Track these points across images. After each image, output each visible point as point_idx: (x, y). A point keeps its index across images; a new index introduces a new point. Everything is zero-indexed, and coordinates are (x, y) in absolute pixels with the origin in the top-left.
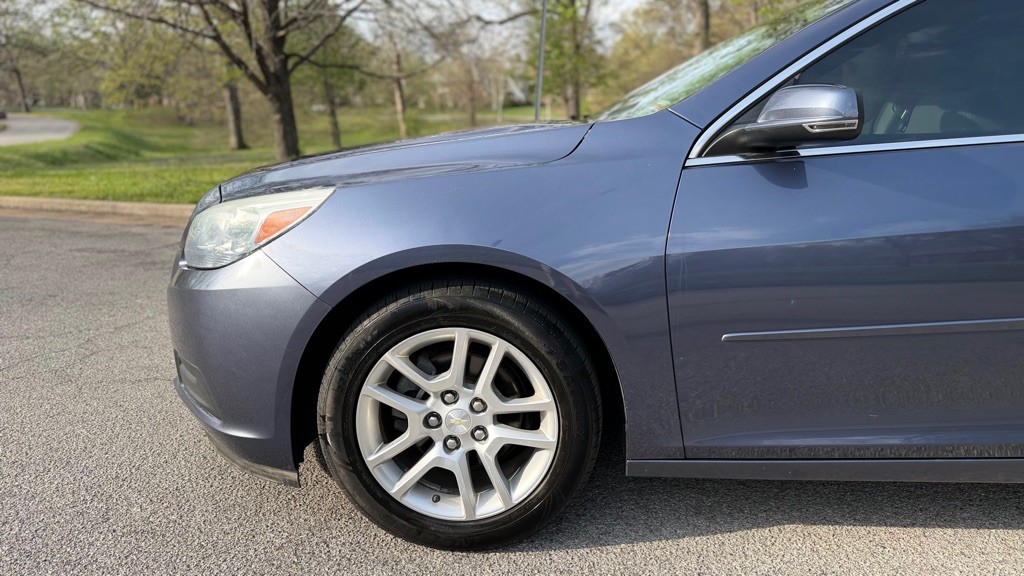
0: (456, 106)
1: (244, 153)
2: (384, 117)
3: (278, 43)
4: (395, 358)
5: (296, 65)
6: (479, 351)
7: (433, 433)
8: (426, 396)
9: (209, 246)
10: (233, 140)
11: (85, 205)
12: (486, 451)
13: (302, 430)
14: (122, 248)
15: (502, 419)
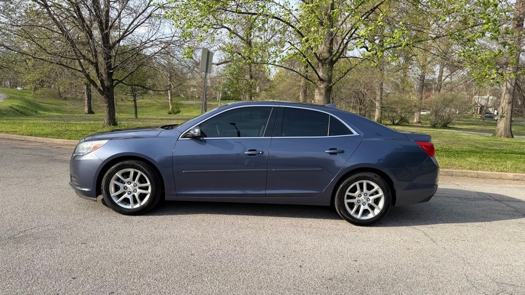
0: (199, 97)
1: (91, 115)
2: (163, 100)
3: (110, 75)
4: (118, 174)
5: (117, 84)
6: (135, 174)
7: (125, 191)
8: (125, 183)
9: (81, 151)
10: (86, 109)
11: (23, 137)
12: (136, 195)
13: (98, 193)
14: (43, 154)
15: (140, 188)
